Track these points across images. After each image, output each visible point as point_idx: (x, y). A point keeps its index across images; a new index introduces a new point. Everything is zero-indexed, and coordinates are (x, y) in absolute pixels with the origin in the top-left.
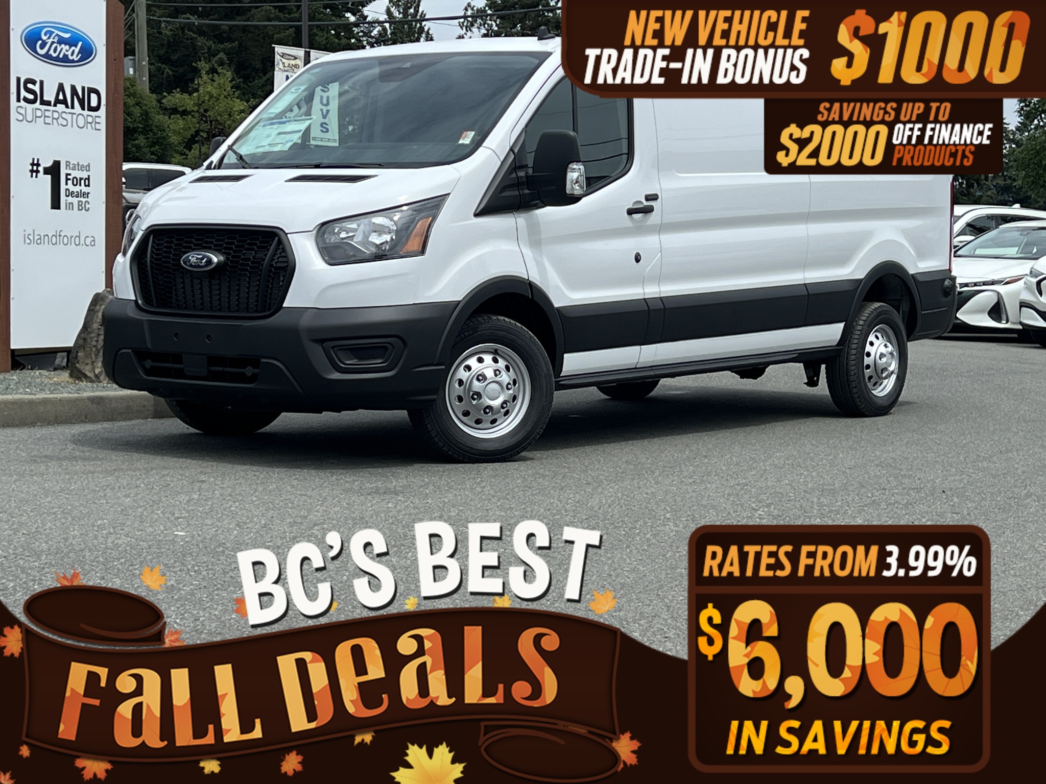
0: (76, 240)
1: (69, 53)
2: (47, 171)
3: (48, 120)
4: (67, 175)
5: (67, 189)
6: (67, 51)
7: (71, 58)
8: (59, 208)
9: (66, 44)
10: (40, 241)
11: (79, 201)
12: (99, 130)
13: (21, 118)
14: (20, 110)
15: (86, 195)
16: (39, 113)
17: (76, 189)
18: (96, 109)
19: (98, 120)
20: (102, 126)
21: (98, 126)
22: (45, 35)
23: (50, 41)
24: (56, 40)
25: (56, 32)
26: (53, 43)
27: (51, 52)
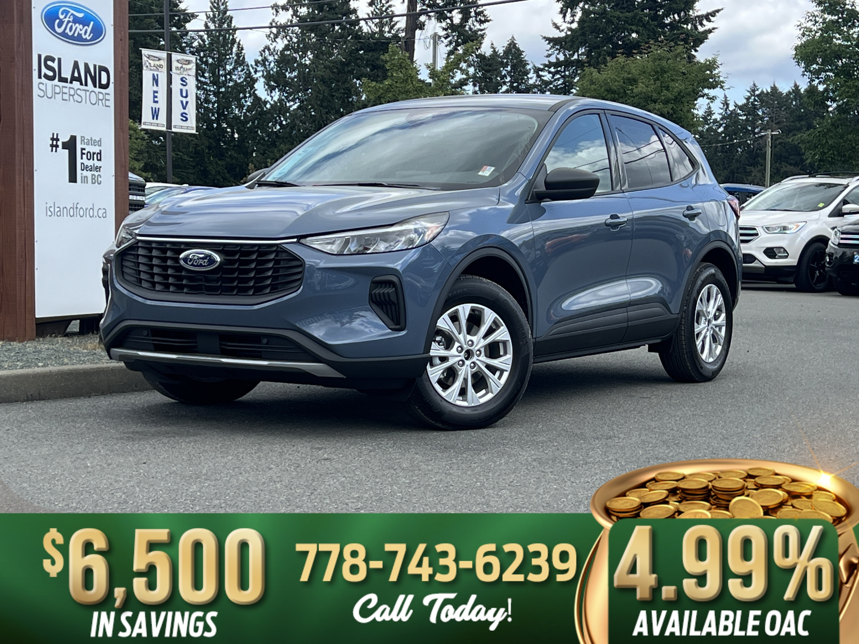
0: (90, 212)
1: (83, 32)
2: (65, 146)
3: (65, 97)
4: (83, 149)
5: (82, 163)
6: (81, 30)
7: (84, 37)
8: (75, 181)
9: (79, 24)
10: (60, 213)
11: (92, 175)
12: (109, 106)
13: (42, 94)
14: (41, 86)
15: (98, 169)
16: (57, 90)
17: (90, 163)
18: (106, 86)
19: (107, 97)
20: (111, 103)
21: (108, 103)
22: (62, 14)
23: (66, 20)
24: (71, 19)
25: (72, 12)
26: (69, 22)
27: (68, 31)
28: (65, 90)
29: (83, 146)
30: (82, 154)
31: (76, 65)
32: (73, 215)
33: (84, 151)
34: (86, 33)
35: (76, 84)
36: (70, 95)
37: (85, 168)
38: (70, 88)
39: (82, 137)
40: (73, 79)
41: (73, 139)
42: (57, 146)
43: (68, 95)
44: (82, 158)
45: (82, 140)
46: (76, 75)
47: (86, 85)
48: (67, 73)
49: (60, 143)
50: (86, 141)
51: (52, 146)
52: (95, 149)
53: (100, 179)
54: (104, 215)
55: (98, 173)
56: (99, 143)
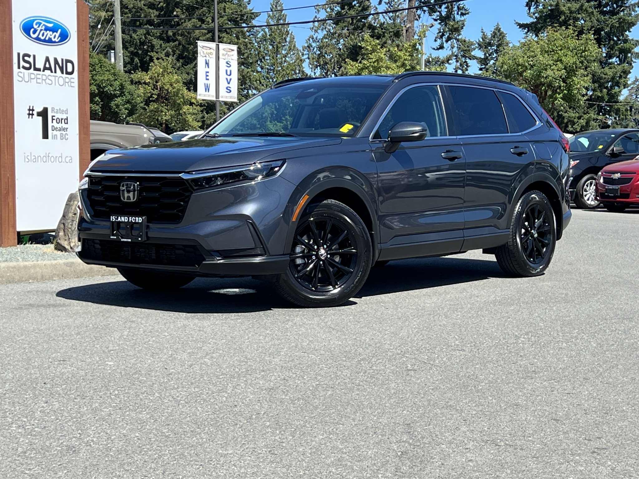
0: (60, 159)
1: (52, 37)
2: (39, 114)
3: (39, 81)
4: (53, 116)
5: (52, 126)
6: (51, 35)
7: (53, 40)
8: (47, 138)
9: (50, 31)
10: (35, 160)
11: (61, 134)
12: (74, 87)
13: (21, 79)
14: (20, 74)
15: (65, 129)
16: (33, 76)
17: (59, 125)
18: (71, 73)
19: (72, 80)
20: (76, 84)
21: (72, 84)
22: (36, 24)
23: (39, 29)
24: (43, 28)
25: (43, 23)
26: (41, 30)
27: (40, 36)
28: (38, 76)
29: (53, 114)
30: (53, 119)
31: (47, 59)
35: (47, 72)
36: (43, 80)
37: (54, 129)
38: (43, 75)
39: (52, 108)
41: (45, 110)
42: (33, 115)
44: (52, 122)
46: (47, 66)
47: (55, 72)
48: (40, 64)
49: (35, 113)
50: (55, 111)
51: (29, 114)
53: (67, 137)
54: (70, 161)
55: (66, 132)
56: (66, 112)
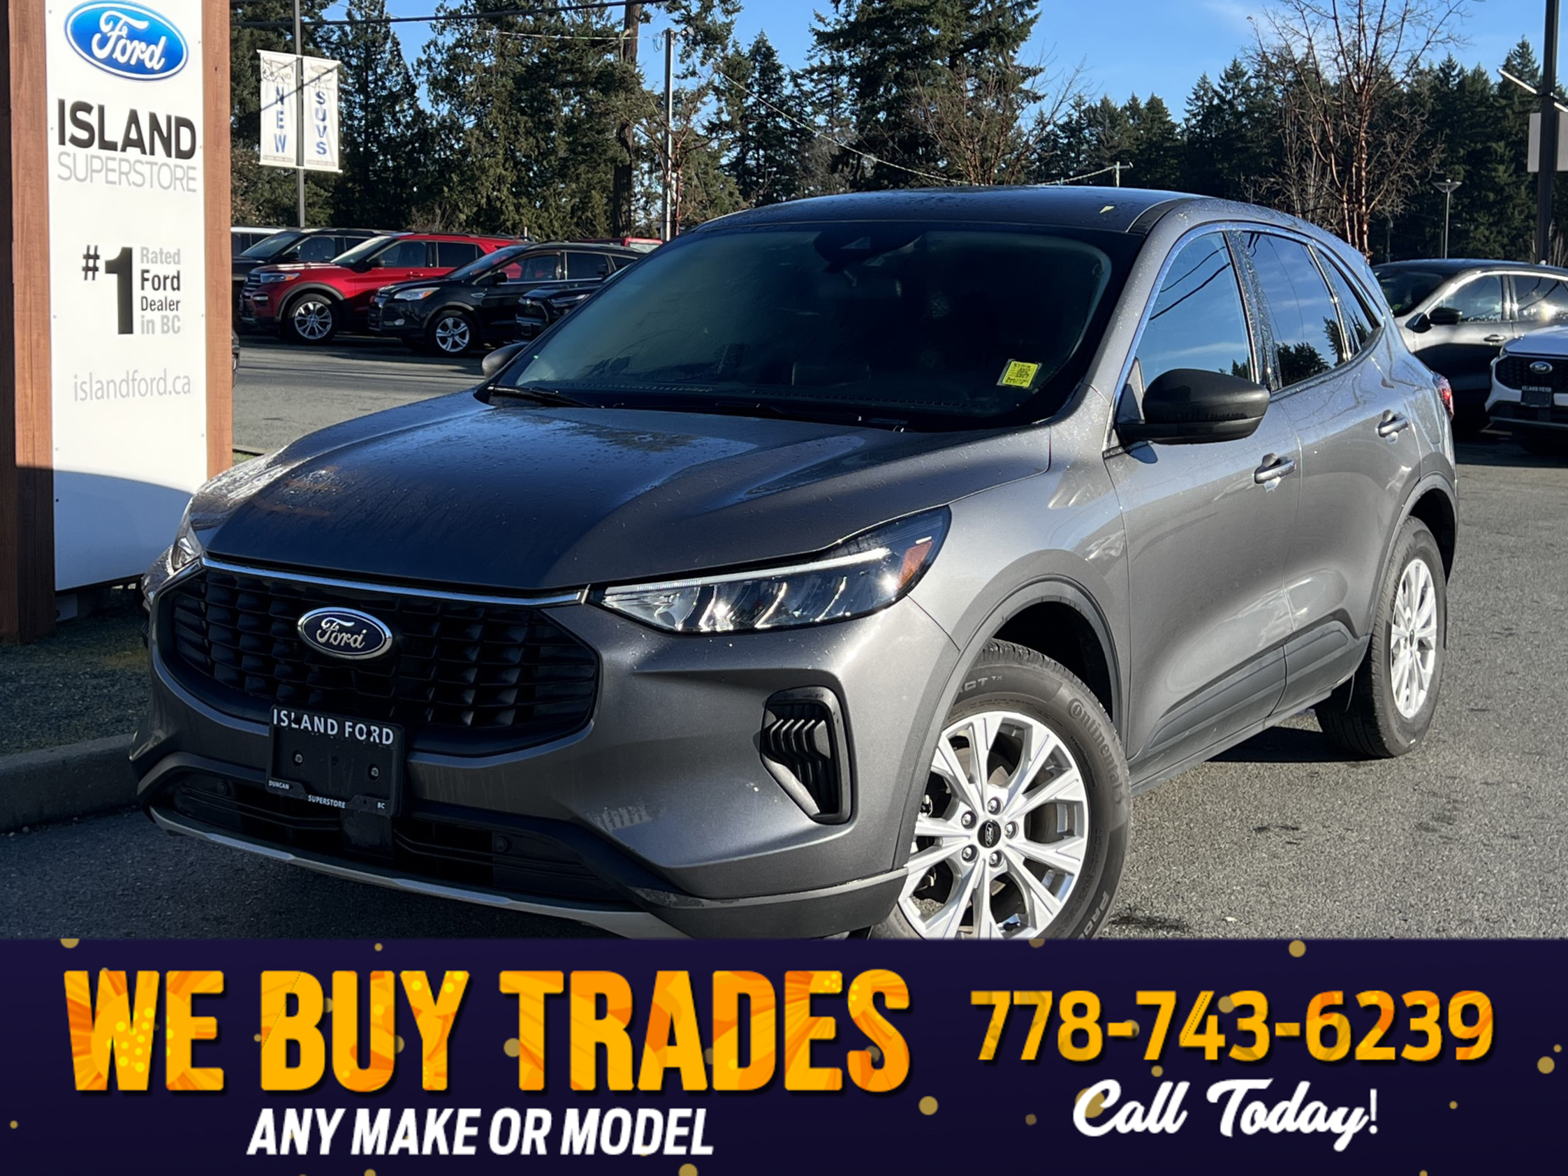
0: (159, 385)
1: (146, 56)
2: (111, 267)
4: (144, 272)
5: (143, 298)
6: (142, 52)
7: (148, 65)
8: (130, 331)
9: (141, 40)
10: (102, 393)
11: (163, 317)
12: (194, 191)
13: (66, 173)
14: (64, 159)
15: (174, 305)
16: (97, 164)
17: (159, 295)
18: (188, 155)
19: (192, 173)
20: (199, 185)
21: (192, 185)
22: (107, 22)
23: (114, 35)
24: (124, 33)
25: (125, 18)
26: (119, 38)
27: (117, 55)
28: (112, 164)
29: (145, 267)
30: (144, 280)
31: (134, 118)
32: (128, 394)
33: (146, 275)
34: (151, 59)
35: (133, 152)
36: (121, 173)
37: (148, 305)
38: (121, 160)
39: (143, 249)
40: (128, 143)
41: (127, 254)
42: (95, 269)
43: (117, 173)
44: (143, 288)
45: (143, 255)
46: (133, 135)
47: (152, 153)
48: (115, 133)
49: (101, 264)
50: (150, 256)
51: (87, 269)
52: (169, 270)
53: (177, 324)
54: (186, 388)
55: (175, 312)
56: (176, 257)
